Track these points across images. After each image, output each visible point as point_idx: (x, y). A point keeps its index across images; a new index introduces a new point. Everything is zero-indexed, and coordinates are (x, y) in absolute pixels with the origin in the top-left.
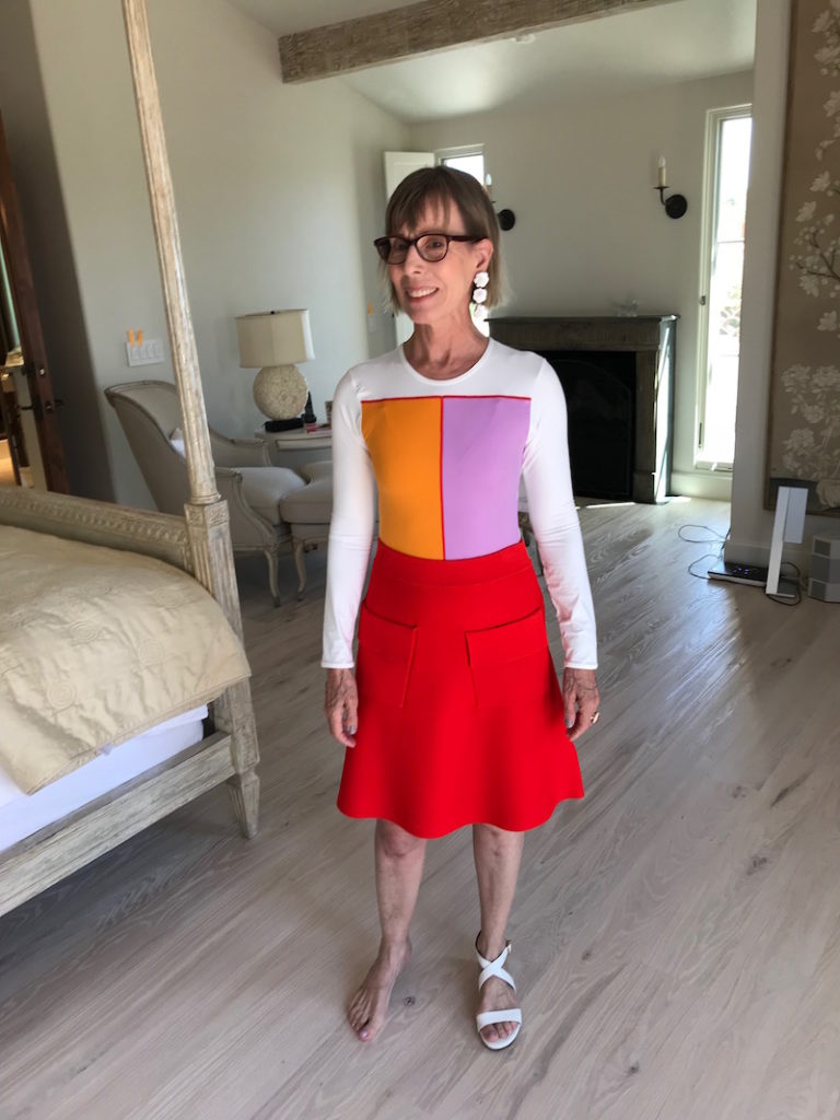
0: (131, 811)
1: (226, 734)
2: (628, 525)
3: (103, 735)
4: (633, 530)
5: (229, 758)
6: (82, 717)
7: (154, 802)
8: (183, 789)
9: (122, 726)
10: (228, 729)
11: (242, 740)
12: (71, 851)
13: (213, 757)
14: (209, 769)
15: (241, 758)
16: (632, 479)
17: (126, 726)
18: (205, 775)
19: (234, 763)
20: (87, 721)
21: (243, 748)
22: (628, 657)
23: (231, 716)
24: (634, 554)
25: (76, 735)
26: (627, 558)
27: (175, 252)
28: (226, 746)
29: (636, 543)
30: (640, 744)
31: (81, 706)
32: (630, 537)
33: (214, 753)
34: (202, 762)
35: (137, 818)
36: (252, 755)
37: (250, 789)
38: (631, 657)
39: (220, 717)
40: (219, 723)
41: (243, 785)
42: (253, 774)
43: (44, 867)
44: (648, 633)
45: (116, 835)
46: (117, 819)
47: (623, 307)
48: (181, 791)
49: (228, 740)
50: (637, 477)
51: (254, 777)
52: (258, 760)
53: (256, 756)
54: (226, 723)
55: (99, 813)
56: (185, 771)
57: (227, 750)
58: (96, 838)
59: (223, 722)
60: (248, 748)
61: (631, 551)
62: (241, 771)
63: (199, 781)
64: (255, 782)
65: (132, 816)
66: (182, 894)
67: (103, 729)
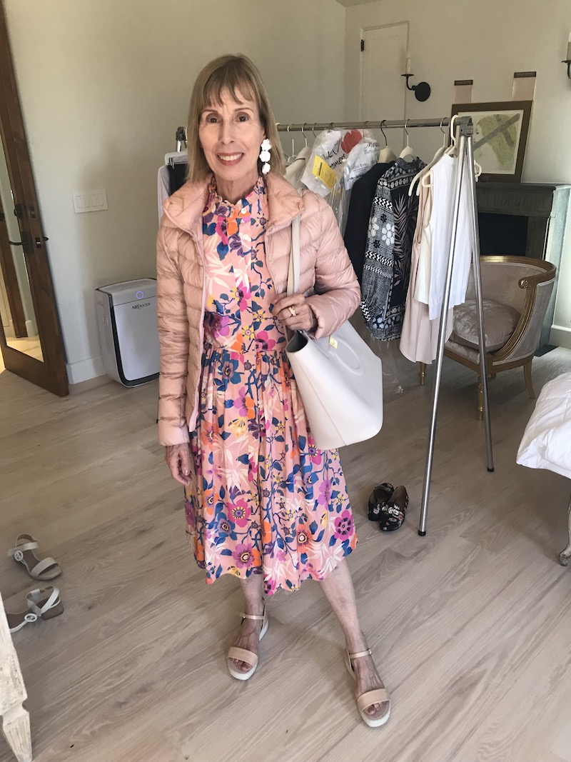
37: (15, 726)
41: (5, 724)
42: (19, 710)
52: (25, 696)
53: (21, 694)
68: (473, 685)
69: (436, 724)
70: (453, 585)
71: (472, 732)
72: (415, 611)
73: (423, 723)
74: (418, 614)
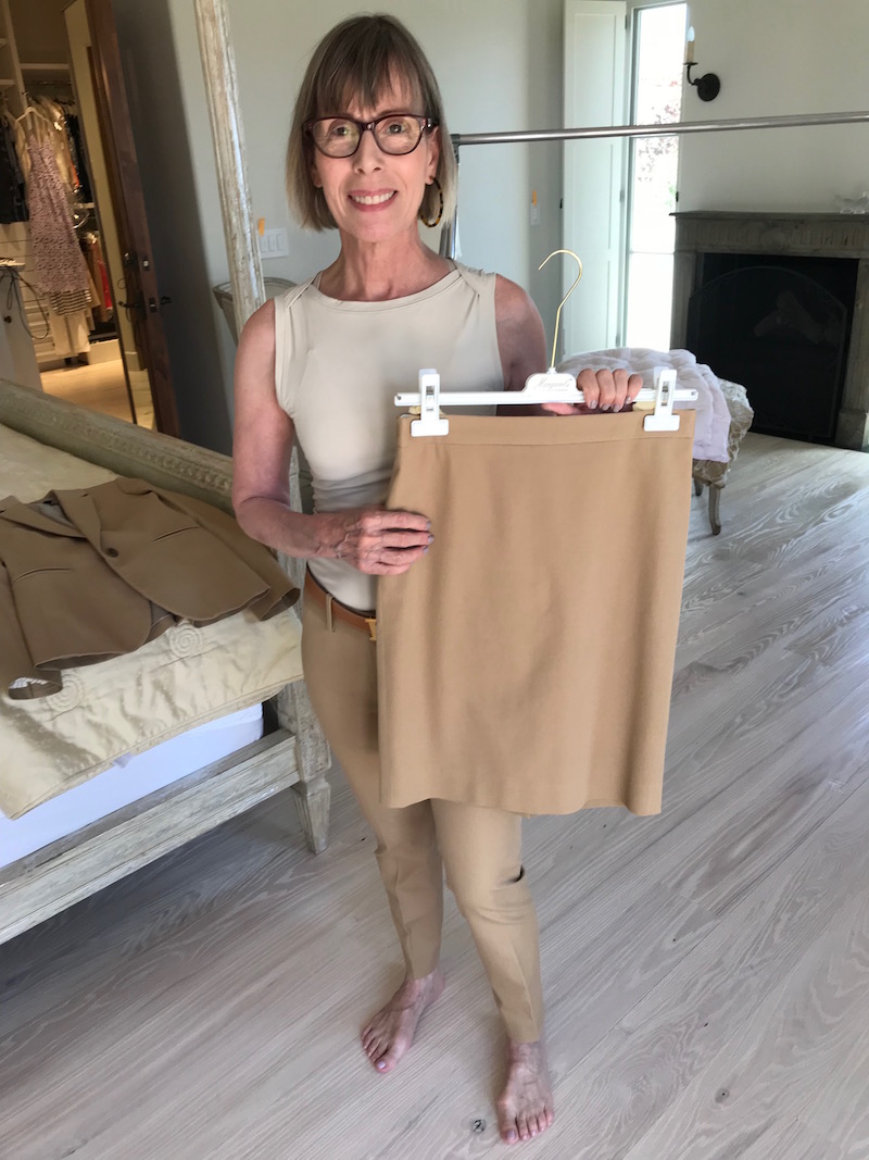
0: (164, 824)
1: (290, 733)
2: (827, 476)
3: (116, 745)
4: (832, 484)
5: (293, 763)
6: (89, 722)
7: (192, 815)
8: (232, 799)
9: (143, 734)
10: (292, 727)
11: (308, 743)
12: (84, 872)
13: (272, 762)
14: (266, 775)
15: (307, 764)
16: (836, 417)
17: (148, 733)
18: (261, 782)
19: (298, 768)
20: (96, 727)
21: (309, 751)
22: (813, 656)
23: (296, 715)
24: (831, 516)
25: (81, 744)
26: (823, 520)
27: (230, 103)
28: (287, 749)
29: (835, 501)
30: (820, 782)
31: (90, 708)
32: (827, 492)
33: (272, 756)
34: (258, 766)
35: (170, 833)
36: (321, 759)
37: (318, 798)
38: (817, 657)
39: (283, 712)
40: (283, 719)
41: (309, 794)
42: (323, 780)
43: (49, 890)
44: (842, 624)
45: (143, 854)
46: (144, 835)
47: (847, 200)
48: (227, 802)
49: (291, 741)
50: (843, 416)
51: (324, 784)
52: (330, 765)
53: (327, 760)
54: (290, 720)
55: (120, 829)
56: (237, 778)
57: (290, 753)
58: (117, 857)
59: (287, 718)
60: (317, 752)
61: (827, 511)
62: (307, 778)
63: (251, 789)
64: (324, 790)
65: (164, 831)
66: (227, 921)
67: (118, 737)
68: (814, 786)
69: (774, 819)
70: (782, 696)
71: (818, 824)
72: (738, 720)
73: (760, 819)
74: (741, 724)
